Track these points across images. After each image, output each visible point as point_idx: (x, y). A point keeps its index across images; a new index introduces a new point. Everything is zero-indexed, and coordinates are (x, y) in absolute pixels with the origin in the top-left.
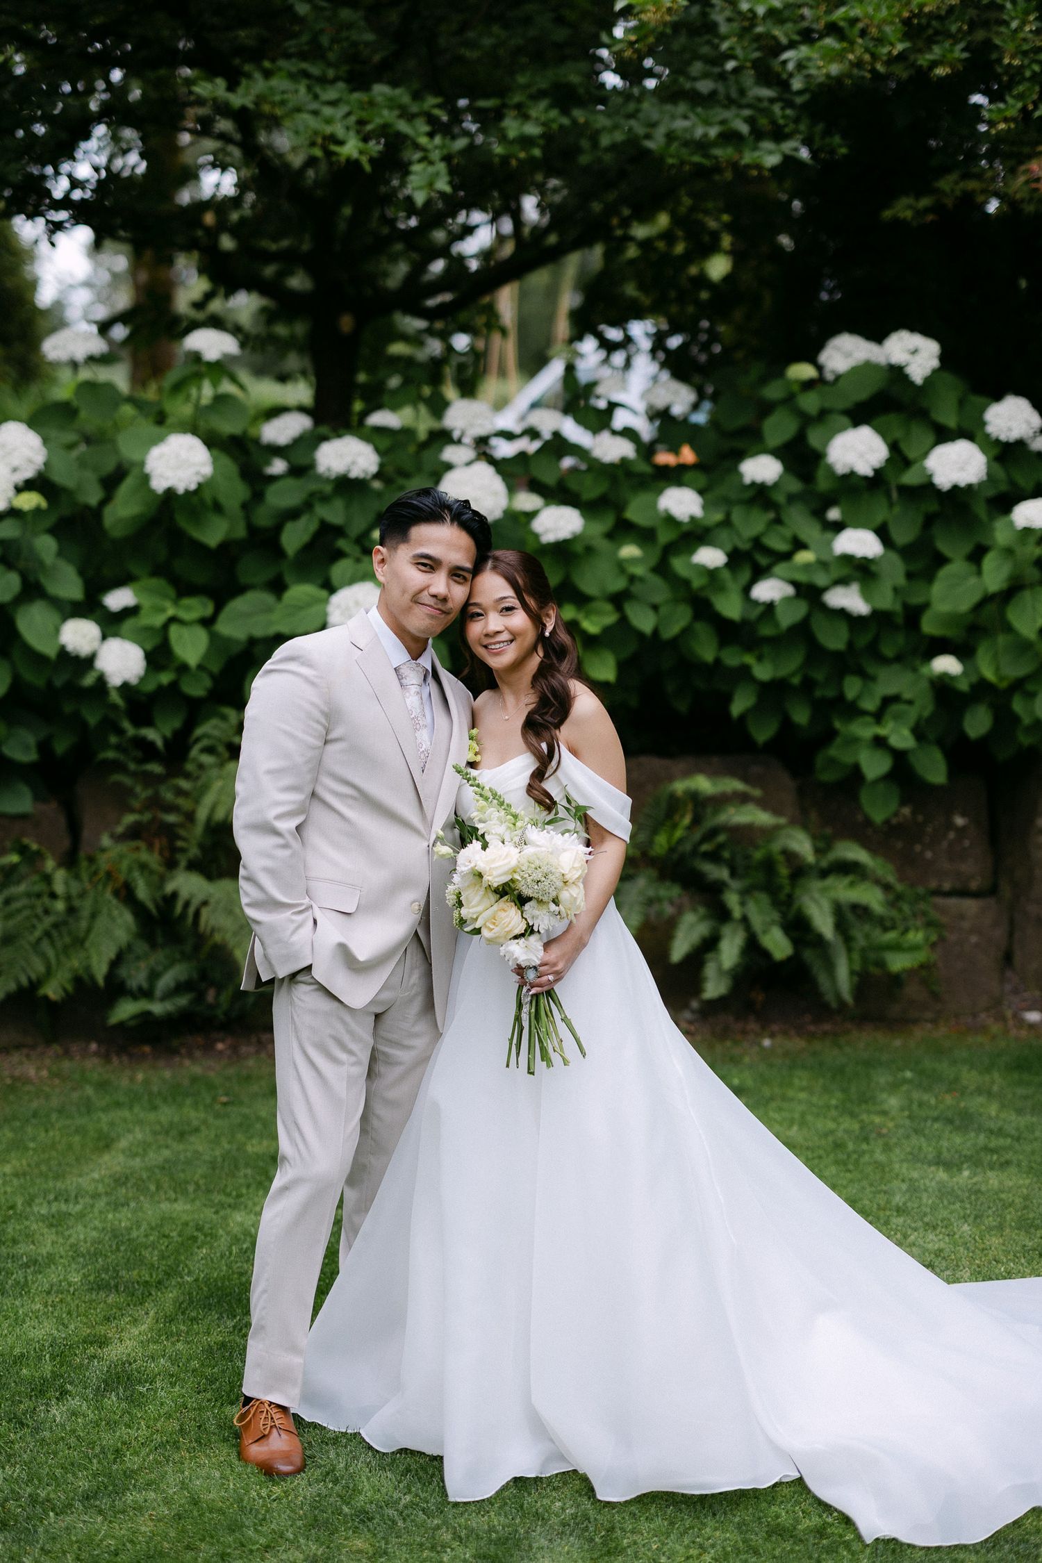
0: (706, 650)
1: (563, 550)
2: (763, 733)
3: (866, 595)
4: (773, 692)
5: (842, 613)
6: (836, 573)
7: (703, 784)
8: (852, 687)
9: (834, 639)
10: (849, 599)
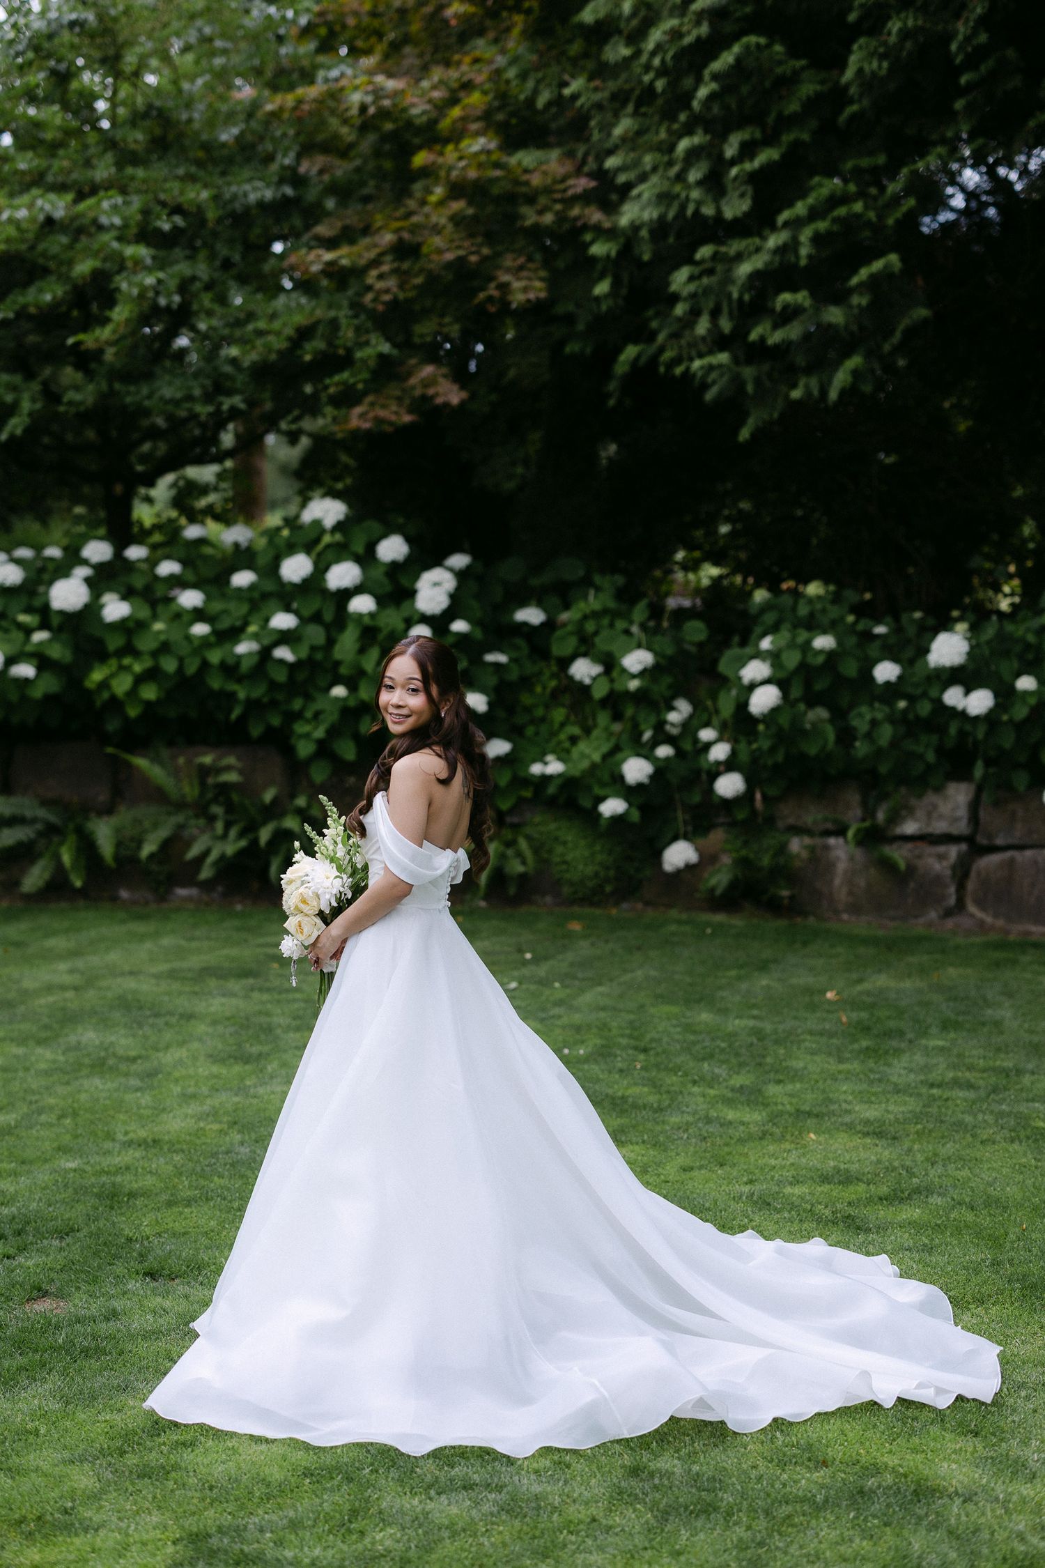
0: (215, 683)
1: (122, 625)
2: (256, 731)
3: (294, 651)
4: (253, 706)
5: (281, 662)
6: (274, 637)
7: (207, 759)
8: (297, 704)
9: (281, 676)
10: (284, 653)
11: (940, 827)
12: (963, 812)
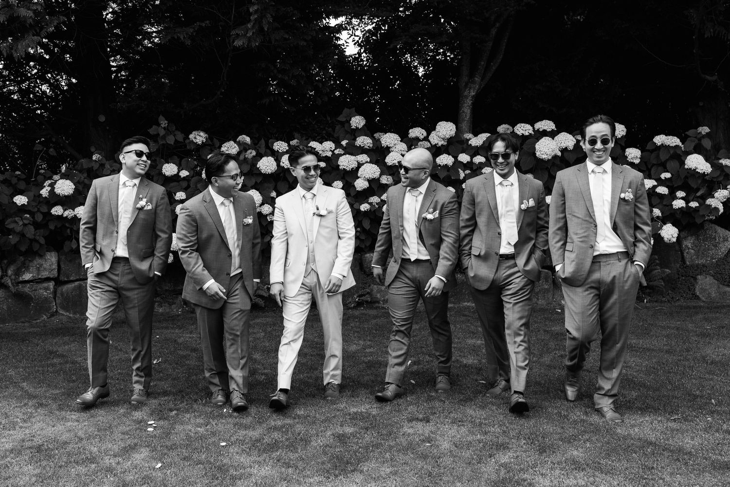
11: (45, 274)
12: (55, 266)
